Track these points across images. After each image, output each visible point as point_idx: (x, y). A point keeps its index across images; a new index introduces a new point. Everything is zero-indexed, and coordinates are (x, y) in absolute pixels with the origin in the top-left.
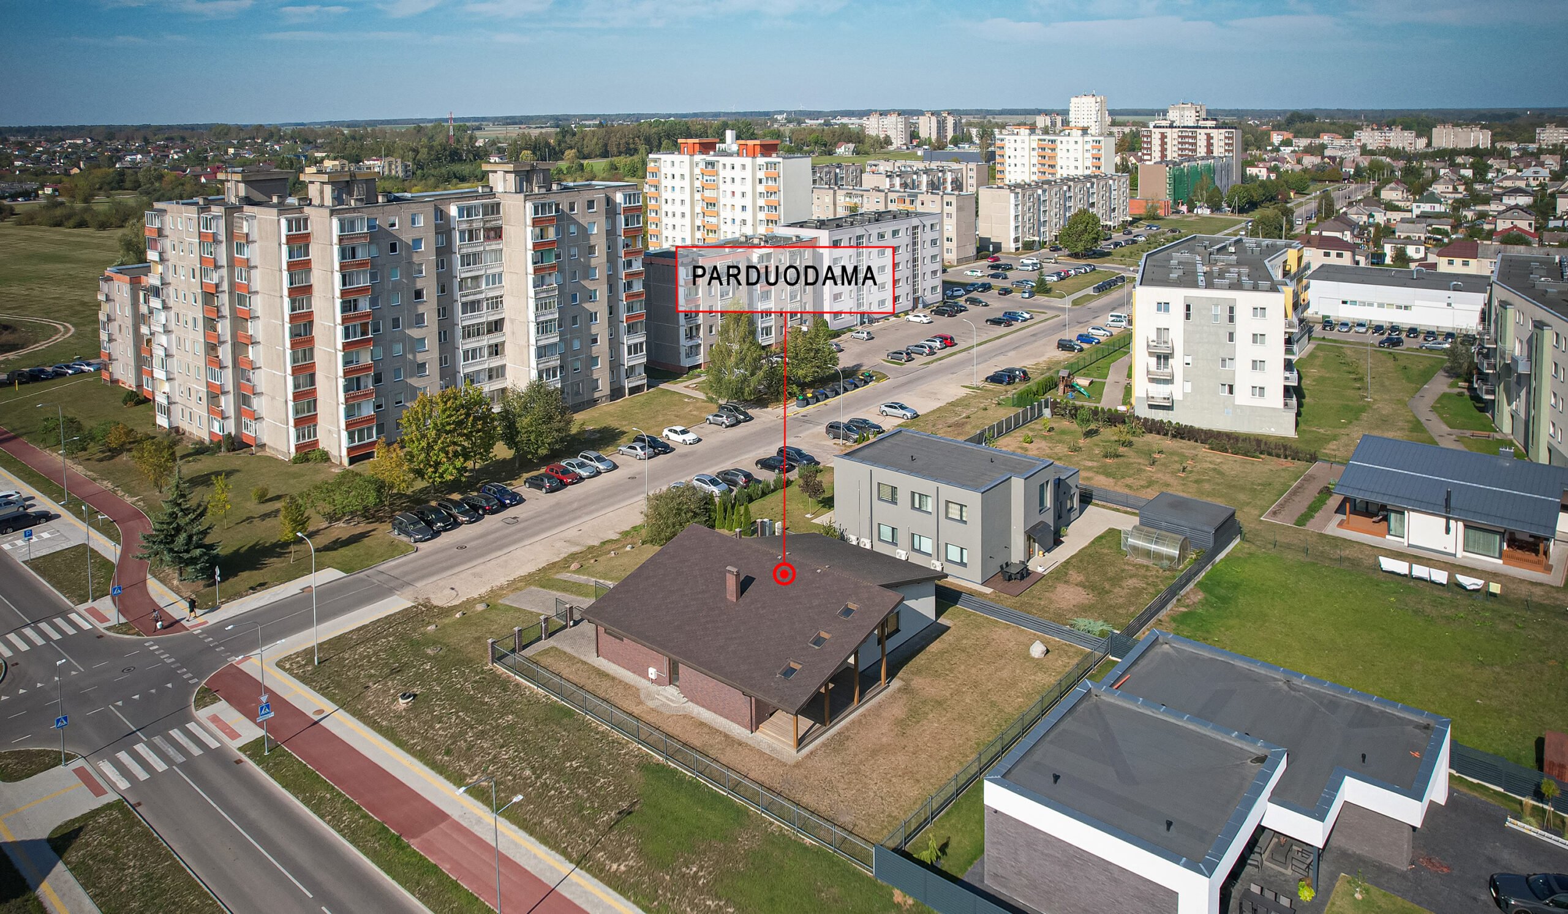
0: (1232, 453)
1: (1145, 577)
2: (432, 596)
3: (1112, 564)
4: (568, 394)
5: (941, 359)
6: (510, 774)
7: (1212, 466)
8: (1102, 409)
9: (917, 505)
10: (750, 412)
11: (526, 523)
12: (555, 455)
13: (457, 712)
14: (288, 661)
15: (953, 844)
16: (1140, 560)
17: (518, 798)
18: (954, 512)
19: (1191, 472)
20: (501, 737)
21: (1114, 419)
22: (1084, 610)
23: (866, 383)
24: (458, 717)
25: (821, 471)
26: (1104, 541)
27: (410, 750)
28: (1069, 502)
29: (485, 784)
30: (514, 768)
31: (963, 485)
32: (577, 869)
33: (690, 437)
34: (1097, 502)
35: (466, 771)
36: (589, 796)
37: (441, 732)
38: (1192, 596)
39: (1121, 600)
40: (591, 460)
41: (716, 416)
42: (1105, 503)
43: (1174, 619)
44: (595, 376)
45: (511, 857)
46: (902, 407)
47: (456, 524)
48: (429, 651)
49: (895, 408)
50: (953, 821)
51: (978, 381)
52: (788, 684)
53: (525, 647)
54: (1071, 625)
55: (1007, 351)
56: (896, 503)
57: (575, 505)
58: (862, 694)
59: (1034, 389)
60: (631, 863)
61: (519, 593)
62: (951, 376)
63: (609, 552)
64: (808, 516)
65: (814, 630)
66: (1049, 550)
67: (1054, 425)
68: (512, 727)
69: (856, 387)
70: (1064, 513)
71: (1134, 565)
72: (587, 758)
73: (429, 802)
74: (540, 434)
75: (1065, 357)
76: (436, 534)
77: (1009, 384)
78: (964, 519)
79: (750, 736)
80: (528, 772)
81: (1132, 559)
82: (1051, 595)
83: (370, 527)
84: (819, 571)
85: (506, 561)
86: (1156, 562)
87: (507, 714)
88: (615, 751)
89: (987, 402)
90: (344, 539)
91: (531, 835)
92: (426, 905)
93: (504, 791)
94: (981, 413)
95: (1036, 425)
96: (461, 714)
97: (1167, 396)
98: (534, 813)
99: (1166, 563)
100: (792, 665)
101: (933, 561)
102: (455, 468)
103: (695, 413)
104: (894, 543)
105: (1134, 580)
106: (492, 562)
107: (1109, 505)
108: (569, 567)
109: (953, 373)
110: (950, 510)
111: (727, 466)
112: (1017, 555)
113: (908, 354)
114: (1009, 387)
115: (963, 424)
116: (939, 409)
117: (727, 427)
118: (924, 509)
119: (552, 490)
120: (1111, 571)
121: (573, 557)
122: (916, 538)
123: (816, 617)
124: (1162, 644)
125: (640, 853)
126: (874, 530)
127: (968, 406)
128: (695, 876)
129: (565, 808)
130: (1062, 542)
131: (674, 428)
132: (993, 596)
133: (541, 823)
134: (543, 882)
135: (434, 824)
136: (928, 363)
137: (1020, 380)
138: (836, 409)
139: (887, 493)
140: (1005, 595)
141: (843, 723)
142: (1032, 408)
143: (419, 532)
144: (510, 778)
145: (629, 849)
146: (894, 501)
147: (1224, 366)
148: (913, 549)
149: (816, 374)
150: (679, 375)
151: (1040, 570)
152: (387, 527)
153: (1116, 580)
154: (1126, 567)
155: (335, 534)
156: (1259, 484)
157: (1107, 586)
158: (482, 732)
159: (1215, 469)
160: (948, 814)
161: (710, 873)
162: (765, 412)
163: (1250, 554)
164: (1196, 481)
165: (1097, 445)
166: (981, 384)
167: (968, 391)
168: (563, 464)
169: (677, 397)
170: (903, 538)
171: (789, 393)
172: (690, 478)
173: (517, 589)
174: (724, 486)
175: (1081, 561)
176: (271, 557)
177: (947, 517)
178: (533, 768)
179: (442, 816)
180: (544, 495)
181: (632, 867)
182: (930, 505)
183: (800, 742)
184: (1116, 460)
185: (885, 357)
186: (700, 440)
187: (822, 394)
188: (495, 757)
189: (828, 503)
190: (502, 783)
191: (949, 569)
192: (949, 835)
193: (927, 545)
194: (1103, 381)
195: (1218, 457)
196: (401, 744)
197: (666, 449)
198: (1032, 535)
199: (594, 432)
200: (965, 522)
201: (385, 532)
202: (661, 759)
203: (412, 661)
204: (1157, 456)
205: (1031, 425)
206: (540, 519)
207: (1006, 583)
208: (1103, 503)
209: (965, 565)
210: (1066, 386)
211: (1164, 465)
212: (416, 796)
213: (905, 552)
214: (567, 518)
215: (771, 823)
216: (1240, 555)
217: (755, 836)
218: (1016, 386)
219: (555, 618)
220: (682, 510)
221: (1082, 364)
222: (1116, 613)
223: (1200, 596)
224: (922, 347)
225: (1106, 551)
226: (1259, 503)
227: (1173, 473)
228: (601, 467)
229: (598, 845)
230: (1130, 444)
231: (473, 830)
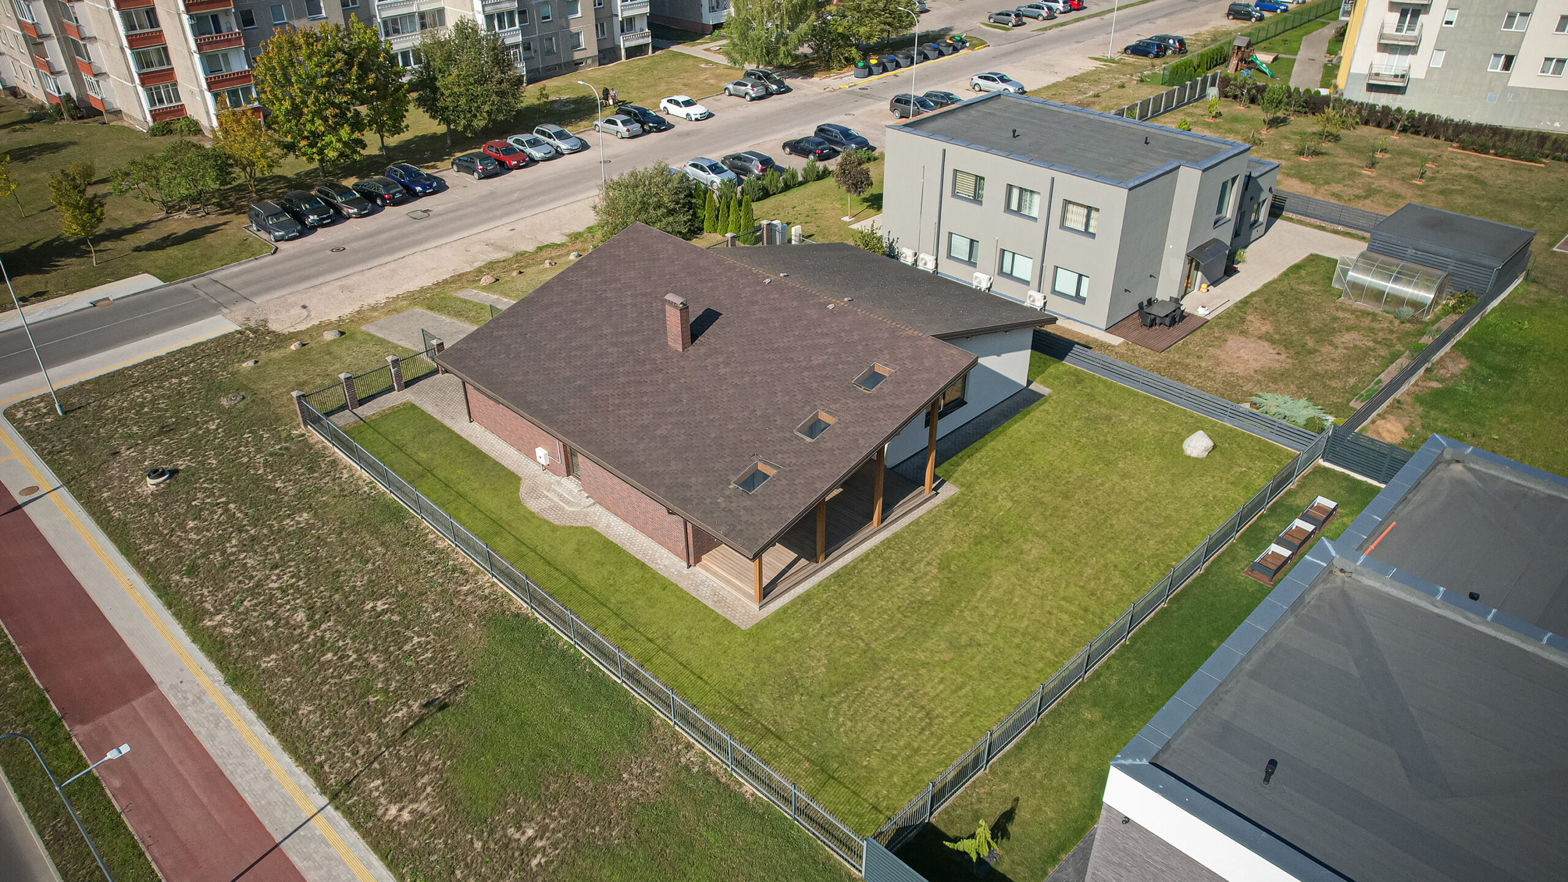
0: (1496, 155)
1: (1372, 330)
2: (272, 317)
3: (1318, 308)
4: (535, 51)
5: (1062, 25)
6: (272, 616)
7: (1464, 172)
8: (1297, 90)
9: (1014, 206)
10: (788, 82)
11: (440, 218)
12: (500, 129)
13: (227, 503)
14: (23, 407)
15: (1022, 814)
16: (1361, 305)
17: (269, 662)
18: (1076, 218)
19: (1432, 179)
20: (279, 550)
21: (1313, 104)
22: (1273, 379)
23: (956, 50)
24: (227, 510)
25: (875, 159)
26: (1303, 273)
27: (139, 562)
28: (1254, 214)
29: (228, 630)
30: (280, 606)
31: (1097, 176)
32: (330, 809)
33: (696, 111)
34: (1290, 215)
35: (208, 606)
36: (385, 669)
37: (192, 536)
38: (1450, 365)
39: (1333, 367)
40: (550, 137)
41: (739, 84)
42: (1303, 218)
43: (1419, 400)
44: (574, 29)
45: (227, 773)
46: (1003, 79)
47: (339, 217)
48: (224, 402)
49: (994, 80)
50: (1027, 764)
51: (1114, 51)
52: (748, 503)
53: (362, 402)
54: (1253, 404)
55: (1156, 18)
56: (980, 203)
57: (515, 196)
58: (887, 509)
59: (1195, 63)
60: (422, 806)
61: (396, 315)
62: (1077, 45)
63: (543, 262)
64: (846, 219)
65: (807, 408)
66: (1215, 283)
67: (1223, 110)
68: (302, 532)
69: (941, 54)
70: (1246, 226)
71: (1353, 312)
72: (404, 595)
73: (132, 656)
74: (473, 99)
75: (1237, 27)
76: (306, 230)
77: (1157, 56)
78: (1091, 230)
79: (686, 571)
80: (301, 616)
81: (1350, 302)
82: (1218, 352)
83: (223, 219)
84: (831, 306)
85: (394, 270)
86: (1391, 309)
87: (300, 511)
88: (452, 587)
89: (1124, 79)
90: (180, 234)
91: (273, 732)
92: (53, 858)
93: (253, 647)
94: (1116, 91)
95: (1197, 109)
96: (232, 506)
97: (1400, 73)
98: (289, 692)
99: (1407, 311)
100: (761, 467)
101: (1031, 293)
102: (339, 140)
103: (711, 81)
104: (971, 262)
105: (1354, 335)
106: (374, 271)
107: (1308, 220)
108: (480, 280)
109: (1078, 42)
110: (1069, 216)
111: (741, 149)
112: (1166, 289)
113: (1017, 15)
114: (1157, 61)
115: (1089, 105)
116: (1055, 85)
117: (753, 99)
118: (1025, 212)
119: (487, 175)
120: (1316, 320)
121: (491, 266)
122: (1008, 257)
123: (815, 385)
124: (1449, 462)
125: (444, 791)
126: (942, 242)
127: (1097, 82)
128: (528, 850)
129: (340, 687)
130: (1236, 271)
131: (675, 98)
132: (1123, 350)
133: (295, 711)
134: (264, 828)
135: (125, 698)
136: (1045, 29)
137: (1174, 53)
138: (908, 81)
139: (967, 187)
140: (1143, 349)
141: (849, 558)
142: (1193, 87)
143: (280, 226)
144: (270, 623)
145: (426, 779)
146: (977, 199)
147: (1509, 25)
148: (1001, 272)
149: (885, 35)
150: (701, 35)
151: (1201, 312)
152: (244, 219)
153: (1325, 333)
154: (1340, 314)
155: (172, 227)
156: (1544, 199)
157: (1311, 343)
158: (253, 539)
159: (1470, 177)
160: (1018, 748)
161: (555, 845)
162: (812, 83)
163: (1540, 301)
164: (1442, 192)
165: (1286, 138)
166: (1117, 57)
167: (1098, 64)
168: (510, 141)
169: (690, 62)
170: (986, 255)
171: (846, 59)
172: (680, 165)
173: (395, 310)
174: (731, 175)
175: (1266, 301)
176: (69, 257)
177: (1063, 226)
178: (311, 608)
179: (144, 682)
180: (476, 182)
181: (423, 815)
182: (1036, 206)
183: (766, 592)
184: (1315, 159)
185: (986, 21)
186: (710, 115)
187: (892, 61)
188: (258, 585)
189: (876, 202)
190: (255, 632)
191: (1056, 306)
192: (1017, 793)
193: (1024, 268)
194: (1292, 57)
195: (1474, 160)
196: (128, 550)
197: (661, 125)
198: (1195, 260)
199: (568, 102)
200: (1093, 235)
201: (239, 226)
202: (525, 605)
203: (196, 416)
204: (1378, 155)
205: (1188, 109)
206: (460, 213)
207: (1145, 331)
208: (1299, 217)
209: (1083, 301)
210: (1241, 60)
211: (1390, 167)
212: (117, 642)
213: (986, 277)
214: (499, 212)
215: (689, 747)
216: (1523, 302)
217: (654, 770)
218: (1168, 60)
219: (424, 356)
220: (649, 205)
221: (1263, 35)
222: (1325, 386)
223: (1463, 365)
224: (1038, 7)
225: (1307, 288)
226: (1546, 226)
227: (1403, 179)
228: (563, 146)
229: (376, 765)
230: (1336, 138)
231: (182, 713)
